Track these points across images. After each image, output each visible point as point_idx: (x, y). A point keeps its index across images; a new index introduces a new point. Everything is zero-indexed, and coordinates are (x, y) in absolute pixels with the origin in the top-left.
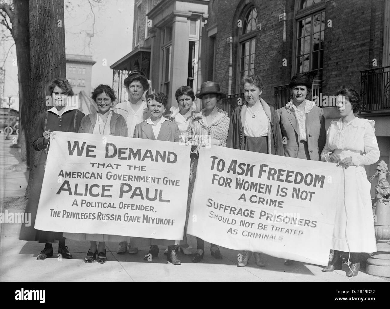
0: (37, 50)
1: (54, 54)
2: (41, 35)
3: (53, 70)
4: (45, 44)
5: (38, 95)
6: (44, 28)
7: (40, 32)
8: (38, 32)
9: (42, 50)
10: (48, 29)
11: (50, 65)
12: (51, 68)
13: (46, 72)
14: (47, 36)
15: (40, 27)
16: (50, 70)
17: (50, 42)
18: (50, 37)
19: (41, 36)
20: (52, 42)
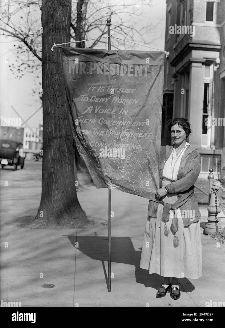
0: (47, 91)
1: (60, 94)
2: (50, 78)
3: (60, 108)
4: (53, 86)
5: (48, 129)
6: (52, 73)
7: (49, 76)
8: (48, 76)
9: (50, 92)
10: (56, 73)
11: (57, 104)
12: (58, 106)
13: (54, 110)
14: (55, 79)
15: (49, 72)
16: (57, 108)
17: (57, 84)
18: (57, 80)
19: (50, 80)
20: (59, 84)
